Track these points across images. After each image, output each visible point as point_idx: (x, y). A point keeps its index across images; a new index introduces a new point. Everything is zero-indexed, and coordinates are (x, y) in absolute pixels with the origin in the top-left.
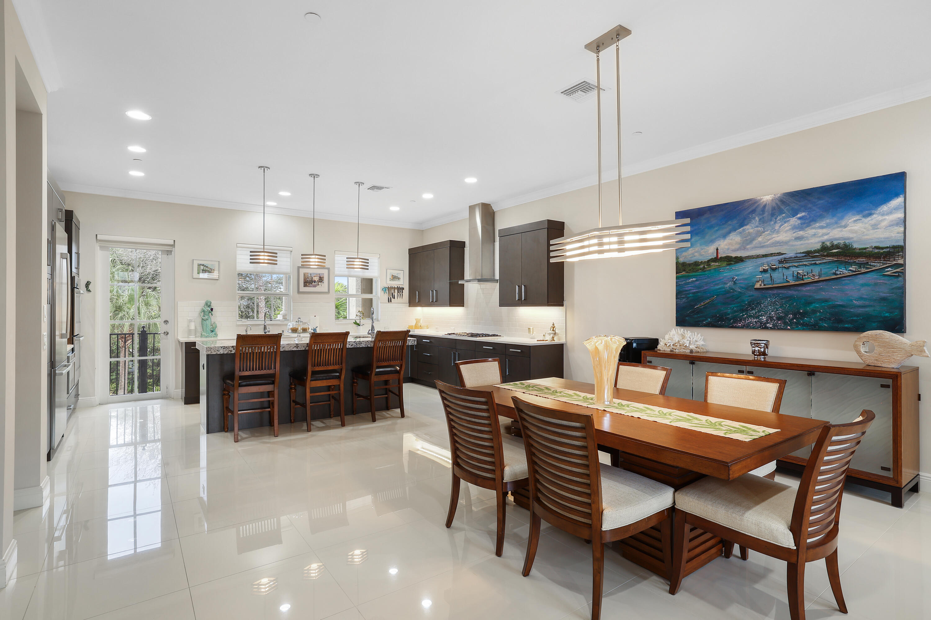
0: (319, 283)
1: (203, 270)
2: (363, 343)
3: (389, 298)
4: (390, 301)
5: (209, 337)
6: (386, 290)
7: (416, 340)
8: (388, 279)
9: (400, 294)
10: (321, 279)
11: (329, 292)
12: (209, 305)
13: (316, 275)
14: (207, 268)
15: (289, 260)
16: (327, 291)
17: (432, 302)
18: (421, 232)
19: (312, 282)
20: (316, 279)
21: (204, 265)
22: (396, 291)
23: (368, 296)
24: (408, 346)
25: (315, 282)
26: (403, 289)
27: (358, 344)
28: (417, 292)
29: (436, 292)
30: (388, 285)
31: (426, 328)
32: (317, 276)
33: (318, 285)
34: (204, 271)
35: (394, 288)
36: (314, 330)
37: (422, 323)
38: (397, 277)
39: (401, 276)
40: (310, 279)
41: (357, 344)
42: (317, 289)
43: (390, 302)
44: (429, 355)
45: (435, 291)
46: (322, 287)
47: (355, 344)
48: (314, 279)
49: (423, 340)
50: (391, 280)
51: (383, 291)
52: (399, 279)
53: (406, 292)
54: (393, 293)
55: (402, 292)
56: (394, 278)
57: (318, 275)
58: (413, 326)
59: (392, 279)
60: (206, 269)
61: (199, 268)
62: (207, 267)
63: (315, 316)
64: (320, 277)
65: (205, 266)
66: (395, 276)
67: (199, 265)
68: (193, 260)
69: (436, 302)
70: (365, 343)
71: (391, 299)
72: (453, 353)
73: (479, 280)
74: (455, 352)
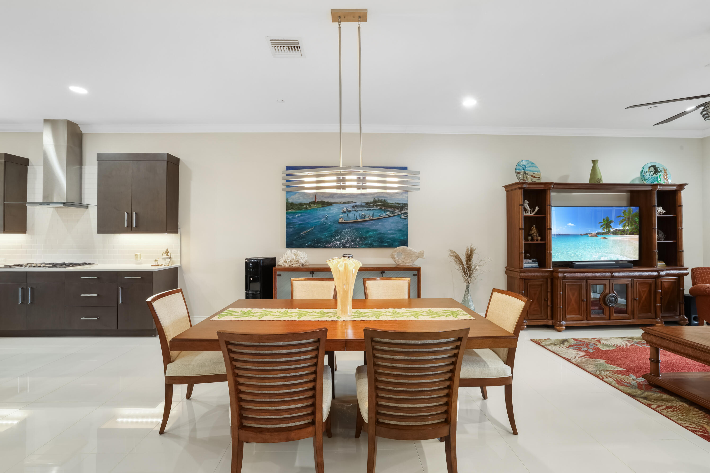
72: (20, 289)
73: (65, 204)
74: (25, 287)
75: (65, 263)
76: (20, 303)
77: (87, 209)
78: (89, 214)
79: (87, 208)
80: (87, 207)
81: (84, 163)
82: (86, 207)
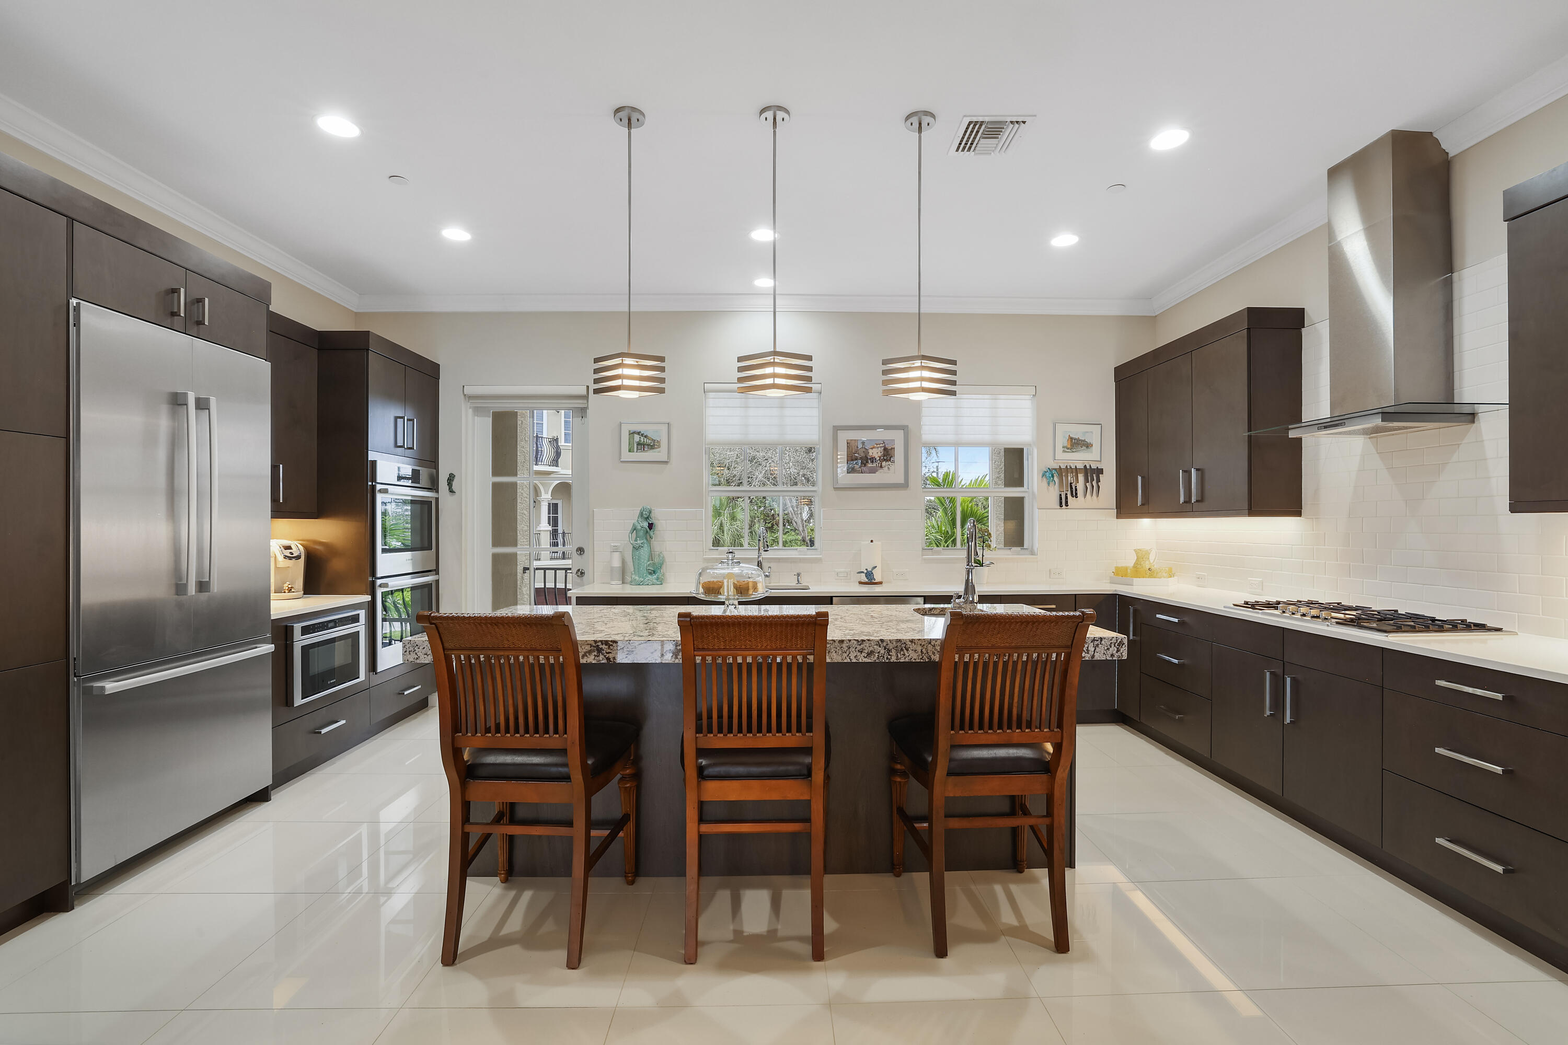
0: (884, 463)
1: (639, 444)
2: (912, 646)
3: (1061, 495)
4: (1063, 502)
5: (643, 584)
6: (1053, 476)
7: (1126, 641)
8: (1059, 448)
9: (1093, 487)
10: (888, 455)
11: (905, 485)
12: (645, 516)
13: (875, 445)
14: (645, 439)
15: (815, 412)
16: (902, 481)
17: (1185, 502)
18: (1151, 321)
19: (867, 462)
20: (876, 453)
21: (640, 432)
22: (1081, 477)
23: (1014, 492)
24: (1094, 664)
25: (872, 462)
26: (1100, 471)
27: (893, 653)
28: (1140, 478)
29: (1200, 472)
30: (1057, 463)
31: (1165, 575)
32: (878, 448)
33: (881, 467)
34: (642, 446)
35: (1076, 471)
36: (866, 574)
37: (1153, 560)
38: (1084, 441)
39: (1094, 440)
40: (863, 455)
41: (889, 651)
42: (880, 477)
43: (1064, 507)
44: (1176, 661)
45: (1197, 470)
46: (892, 473)
47: (882, 651)
48: (870, 454)
49: (1158, 616)
50: (1066, 449)
51: (1045, 479)
52: (1088, 446)
53: (1109, 481)
54: (1071, 483)
55: (1098, 481)
56: (1076, 444)
57: (882, 445)
58: (1126, 568)
59: (1069, 446)
60: (644, 441)
61: (632, 440)
62: (646, 437)
63: (872, 541)
64: (885, 449)
65: (642, 435)
66: (1078, 440)
67: (632, 434)
68: (621, 424)
69: (1200, 504)
70: (919, 648)
71: (1066, 498)
72: (1268, 674)
73: (1387, 415)
74: (1279, 671)
75: (1396, 611)
76: (1268, 713)
77: (1475, 425)
78: (1482, 441)
79: (1473, 422)
80: (1472, 417)
81: (1457, 263)
82: (1470, 417)
